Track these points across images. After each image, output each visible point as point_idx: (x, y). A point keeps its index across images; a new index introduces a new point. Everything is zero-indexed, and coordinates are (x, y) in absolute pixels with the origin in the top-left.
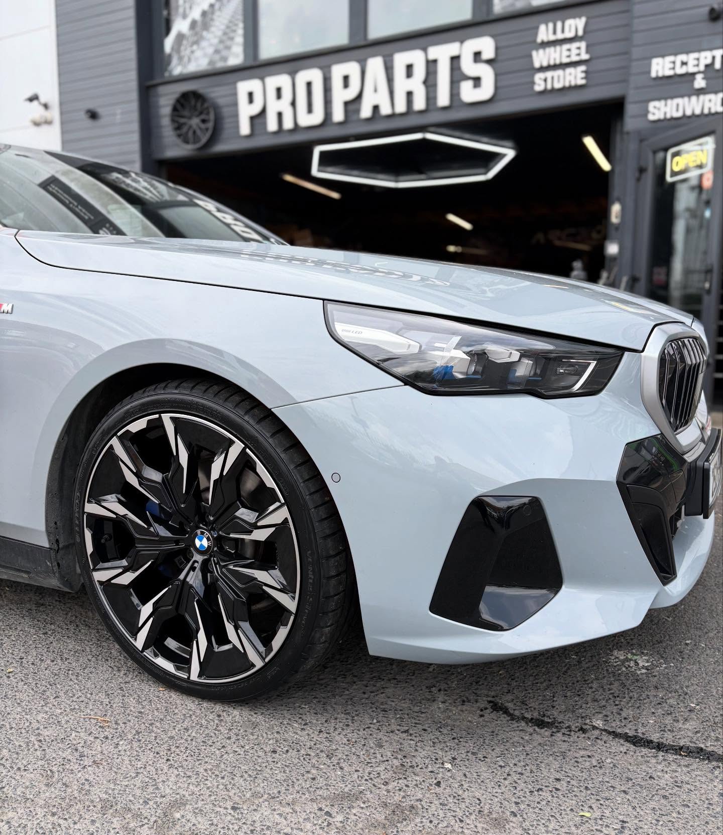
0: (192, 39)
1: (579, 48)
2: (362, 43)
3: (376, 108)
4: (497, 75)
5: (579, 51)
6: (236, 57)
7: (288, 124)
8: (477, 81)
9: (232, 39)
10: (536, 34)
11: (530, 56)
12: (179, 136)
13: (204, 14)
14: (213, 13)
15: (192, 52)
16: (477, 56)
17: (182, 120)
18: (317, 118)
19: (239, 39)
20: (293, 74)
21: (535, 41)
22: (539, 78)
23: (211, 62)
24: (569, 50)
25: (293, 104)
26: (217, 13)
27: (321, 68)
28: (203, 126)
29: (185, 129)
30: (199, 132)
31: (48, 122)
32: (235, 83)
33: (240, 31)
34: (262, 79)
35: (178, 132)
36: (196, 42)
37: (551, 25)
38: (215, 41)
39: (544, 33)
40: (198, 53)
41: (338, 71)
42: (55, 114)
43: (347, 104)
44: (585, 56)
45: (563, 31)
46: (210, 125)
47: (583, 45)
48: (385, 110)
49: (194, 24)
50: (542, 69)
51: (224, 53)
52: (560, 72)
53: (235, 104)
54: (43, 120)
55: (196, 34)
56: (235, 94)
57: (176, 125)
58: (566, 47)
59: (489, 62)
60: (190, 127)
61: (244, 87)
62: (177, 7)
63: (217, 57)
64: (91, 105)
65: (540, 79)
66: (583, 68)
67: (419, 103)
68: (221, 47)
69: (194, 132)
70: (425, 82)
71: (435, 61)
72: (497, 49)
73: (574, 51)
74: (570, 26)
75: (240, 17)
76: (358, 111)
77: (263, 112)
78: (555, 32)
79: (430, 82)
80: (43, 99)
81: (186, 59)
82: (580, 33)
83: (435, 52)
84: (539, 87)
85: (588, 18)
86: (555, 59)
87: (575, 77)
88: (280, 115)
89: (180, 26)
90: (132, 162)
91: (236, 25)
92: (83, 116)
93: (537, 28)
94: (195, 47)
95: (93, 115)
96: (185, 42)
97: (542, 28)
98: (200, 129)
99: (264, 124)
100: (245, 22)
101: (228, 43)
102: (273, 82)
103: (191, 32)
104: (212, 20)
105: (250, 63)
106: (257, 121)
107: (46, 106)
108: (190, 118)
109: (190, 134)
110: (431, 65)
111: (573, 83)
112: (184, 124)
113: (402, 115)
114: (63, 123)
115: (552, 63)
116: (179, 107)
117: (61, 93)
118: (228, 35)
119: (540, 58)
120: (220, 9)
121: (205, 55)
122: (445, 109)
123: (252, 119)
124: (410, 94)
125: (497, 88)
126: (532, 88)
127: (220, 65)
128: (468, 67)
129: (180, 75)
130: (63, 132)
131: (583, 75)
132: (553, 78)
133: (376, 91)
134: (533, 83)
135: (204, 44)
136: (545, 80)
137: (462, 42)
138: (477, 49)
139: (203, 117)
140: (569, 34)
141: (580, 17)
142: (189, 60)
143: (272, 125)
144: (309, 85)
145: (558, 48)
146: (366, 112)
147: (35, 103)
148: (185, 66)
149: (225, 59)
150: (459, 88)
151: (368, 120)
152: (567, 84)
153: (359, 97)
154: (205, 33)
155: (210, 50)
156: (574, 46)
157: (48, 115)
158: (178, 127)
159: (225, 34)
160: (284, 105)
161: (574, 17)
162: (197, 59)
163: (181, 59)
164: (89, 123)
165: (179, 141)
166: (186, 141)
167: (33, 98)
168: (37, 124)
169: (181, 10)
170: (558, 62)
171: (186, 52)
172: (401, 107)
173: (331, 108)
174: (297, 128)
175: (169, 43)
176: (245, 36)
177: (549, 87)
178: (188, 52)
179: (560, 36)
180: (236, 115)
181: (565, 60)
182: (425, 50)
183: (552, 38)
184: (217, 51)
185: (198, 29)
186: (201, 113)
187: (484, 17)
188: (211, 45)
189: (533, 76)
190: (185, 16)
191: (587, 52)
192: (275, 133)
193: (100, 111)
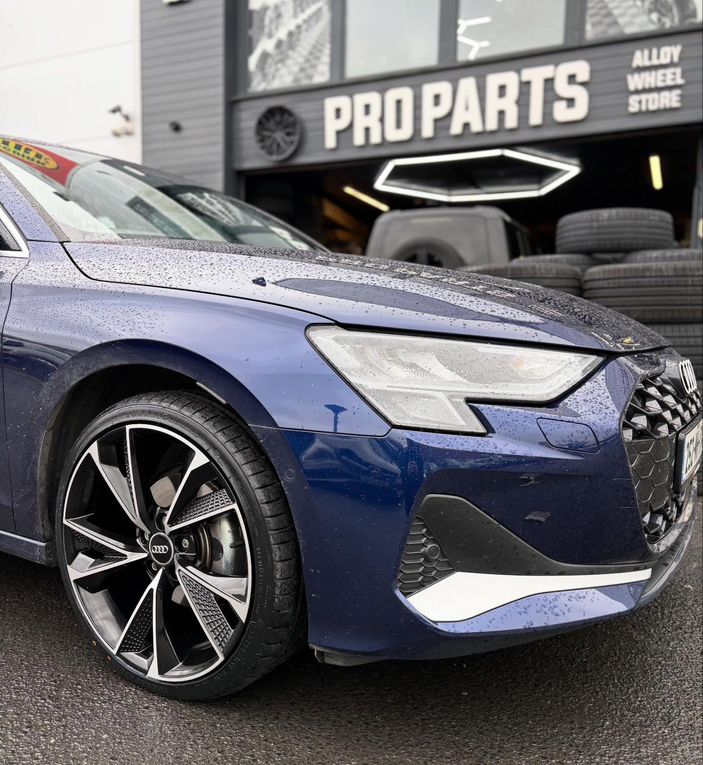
0: (277, 58)
1: (674, 74)
2: (452, 65)
3: (466, 125)
4: (591, 96)
5: (675, 76)
6: (322, 75)
7: (375, 138)
8: (571, 102)
9: (318, 58)
10: (631, 60)
11: (625, 80)
12: (263, 148)
13: (290, 34)
14: (299, 33)
15: (277, 70)
16: (572, 79)
17: (266, 133)
18: (406, 132)
19: (326, 58)
20: (383, 92)
21: (630, 66)
22: (633, 100)
23: (296, 80)
24: (664, 75)
25: (382, 120)
26: (304, 34)
27: (412, 86)
28: (288, 139)
29: (268, 142)
30: (283, 144)
31: (129, 133)
32: (322, 99)
33: (327, 50)
34: (351, 96)
35: (262, 144)
36: (282, 61)
37: (646, 52)
38: (301, 60)
39: (640, 58)
40: (283, 71)
41: (429, 90)
42: (136, 126)
43: (436, 121)
44: (680, 81)
45: (658, 57)
46: (296, 138)
47: (678, 71)
48: (476, 127)
49: (279, 44)
50: (637, 92)
51: (310, 71)
52: (655, 95)
53: (322, 119)
54: (123, 131)
55: (281, 53)
56: (322, 110)
57: (260, 137)
58: (661, 72)
59: (583, 84)
60: (275, 140)
61: (331, 104)
62: (262, 28)
63: (302, 75)
64: (174, 118)
65: (635, 101)
66: (677, 92)
67: (511, 121)
68: (307, 65)
69: (279, 145)
70: (518, 102)
71: (528, 83)
72: (592, 72)
73: (669, 76)
74: (666, 54)
75: (327, 37)
76: (448, 128)
77: (351, 126)
78: (650, 58)
79: (523, 101)
80: (125, 110)
81: (270, 77)
82: (676, 59)
83: (528, 74)
84: (634, 107)
85: (684, 47)
86: (650, 83)
87: (670, 100)
88: (367, 130)
89: (265, 45)
90: (215, 171)
91: (323, 45)
92: (166, 127)
93: (632, 54)
94: (280, 66)
95: (177, 128)
96: (269, 61)
97: (638, 54)
98: (285, 141)
99: (351, 138)
100: (332, 42)
101: (314, 62)
102: (362, 99)
103: (276, 52)
104: (298, 40)
105: (337, 81)
106: (343, 135)
107: (127, 118)
108: (273, 131)
109: (275, 147)
110: (525, 87)
111: (668, 106)
112: (269, 137)
113: (492, 132)
114: (144, 134)
115: (647, 86)
116: (264, 121)
117: (144, 106)
118: (314, 54)
119: (635, 81)
120: (307, 30)
121: (290, 73)
122: (536, 127)
123: (339, 133)
124: (501, 113)
125: (590, 108)
126: (626, 109)
127: (305, 83)
128: (562, 88)
129: (265, 90)
130: (145, 142)
131: (678, 98)
132: (647, 101)
133: (467, 108)
134: (627, 104)
135: (289, 62)
136: (640, 102)
137: (557, 64)
138: (571, 72)
139: (289, 130)
140: (665, 60)
141: (675, 44)
142: (274, 77)
143: (359, 139)
144: (399, 102)
145: (653, 73)
146: (456, 128)
147: (118, 115)
148: (269, 83)
149: (310, 77)
150: (551, 108)
151: (457, 137)
152: (662, 106)
153: (450, 115)
154: (291, 53)
155: (296, 69)
156: (669, 71)
157: (129, 126)
158: (262, 139)
159: (311, 53)
160: (373, 121)
161: (670, 45)
162: (281, 76)
163: (265, 76)
164: (171, 134)
165: (263, 153)
166: (270, 153)
167: (116, 110)
168: (116, 135)
169: (266, 30)
170: (653, 85)
171: (270, 69)
172: (492, 124)
173: (420, 124)
174: (384, 142)
175: (253, 61)
176: (332, 56)
177: (644, 108)
178: (273, 69)
179: (655, 62)
180: (322, 129)
181: (660, 84)
182: (519, 72)
183: (647, 63)
184: (302, 70)
185: (284, 48)
186: (286, 127)
187: (575, 43)
188: (296, 64)
189: (627, 98)
190: (270, 36)
191: (683, 76)
192: (361, 147)
193: (184, 124)
